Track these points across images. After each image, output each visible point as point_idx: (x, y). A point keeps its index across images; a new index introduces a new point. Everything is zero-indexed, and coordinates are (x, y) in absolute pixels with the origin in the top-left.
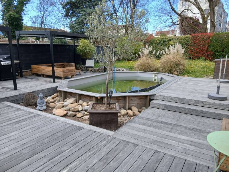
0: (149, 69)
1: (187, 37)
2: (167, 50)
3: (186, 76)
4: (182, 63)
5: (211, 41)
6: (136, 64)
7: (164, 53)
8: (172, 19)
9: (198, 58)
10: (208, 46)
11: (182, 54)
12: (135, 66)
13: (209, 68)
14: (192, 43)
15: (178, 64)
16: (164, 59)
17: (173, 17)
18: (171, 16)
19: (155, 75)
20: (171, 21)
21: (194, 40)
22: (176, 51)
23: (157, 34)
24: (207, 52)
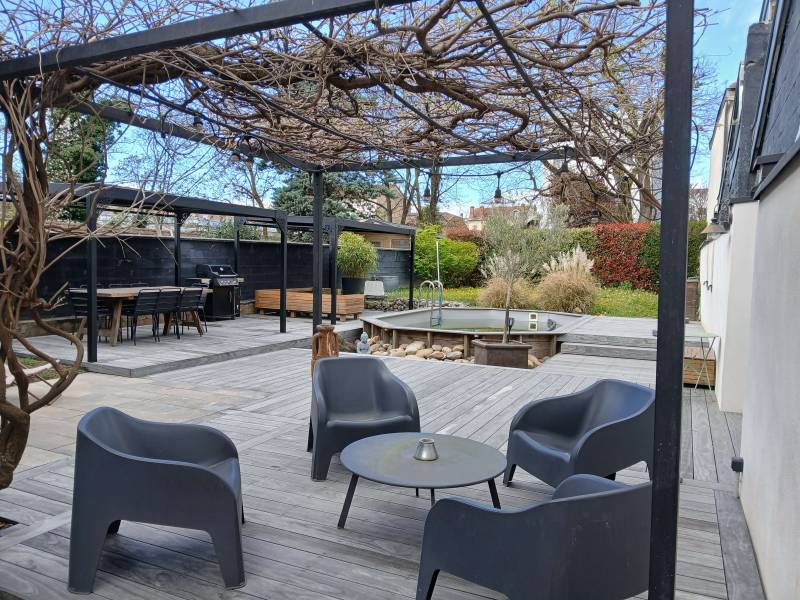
0: (517, 303)
1: (586, 233)
2: (553, 263)
3: (601, 316)
4: (588, 289)
5: (645, 242)
6: (480, 293)
7: (548, 268)
8: (532, 179)
9: (617, 284)
10: (639, 255)
11: (587, 271)
12: (480, 298)
13: (645, 304)
14: (598, 246)
15: (581, 293)
16: (547, 282)
17: (535, 174)
18: (531, 173)
19: (533, 317)
20: (532, 186)
21: (602, 240)
22: (574, 264)
23: (475, 217)
24: (637, 270)
